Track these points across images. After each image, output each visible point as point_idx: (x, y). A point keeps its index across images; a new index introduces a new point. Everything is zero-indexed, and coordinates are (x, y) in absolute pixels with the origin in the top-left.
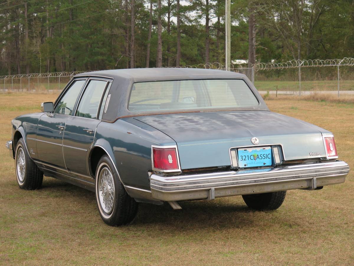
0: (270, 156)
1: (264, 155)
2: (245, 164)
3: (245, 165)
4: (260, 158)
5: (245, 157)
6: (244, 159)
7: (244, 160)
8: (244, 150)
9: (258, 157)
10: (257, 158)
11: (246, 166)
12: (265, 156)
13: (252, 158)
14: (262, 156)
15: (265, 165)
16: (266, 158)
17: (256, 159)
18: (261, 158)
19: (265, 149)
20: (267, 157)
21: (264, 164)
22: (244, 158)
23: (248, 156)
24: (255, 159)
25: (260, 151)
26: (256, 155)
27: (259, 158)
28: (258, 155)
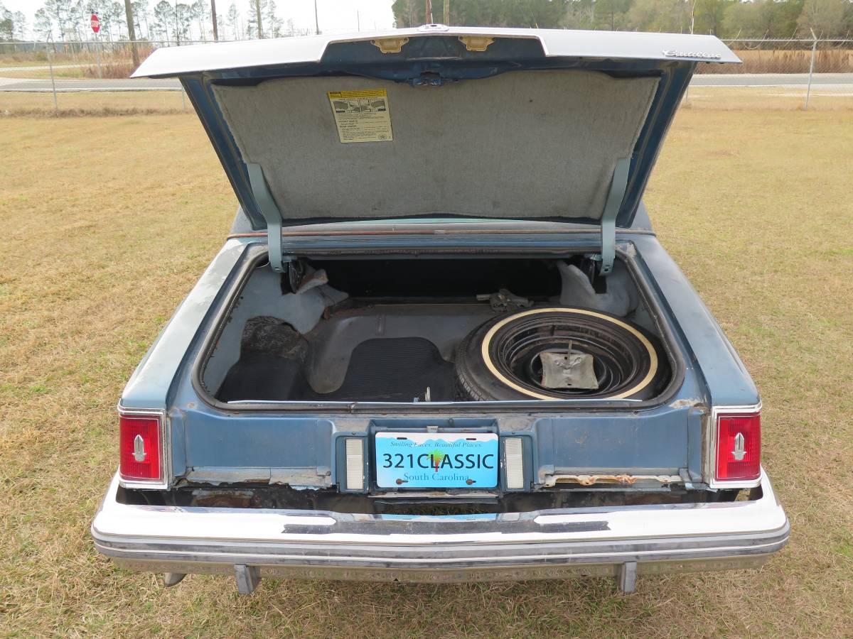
0: (492, 461)
1: (470, 458)
2: (397, 479)
3: (399, 482)
4: (455, 463)
5: (400, 457)
6: (394, 464)
7: (397, 466)
8: (398, 438)
9: (447, 461)
10: (444, 463)
11: (403, 485)
12: (475, 459)
13: (426, 461)
14: (463, 459)
15: (473, 485)
16: (479, 467)
17: (440, 465)
18: (460, 465)
19: (475, 439)
20: (481, 461)
21: (470, 482)
22: (395, 460)
23: (411, 456)
24: (437, 467)
25: (455, 445)
26: (439, 454)
27: (450, 463)
28: (447, 456)
